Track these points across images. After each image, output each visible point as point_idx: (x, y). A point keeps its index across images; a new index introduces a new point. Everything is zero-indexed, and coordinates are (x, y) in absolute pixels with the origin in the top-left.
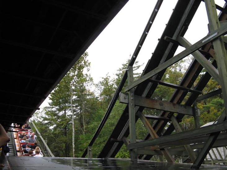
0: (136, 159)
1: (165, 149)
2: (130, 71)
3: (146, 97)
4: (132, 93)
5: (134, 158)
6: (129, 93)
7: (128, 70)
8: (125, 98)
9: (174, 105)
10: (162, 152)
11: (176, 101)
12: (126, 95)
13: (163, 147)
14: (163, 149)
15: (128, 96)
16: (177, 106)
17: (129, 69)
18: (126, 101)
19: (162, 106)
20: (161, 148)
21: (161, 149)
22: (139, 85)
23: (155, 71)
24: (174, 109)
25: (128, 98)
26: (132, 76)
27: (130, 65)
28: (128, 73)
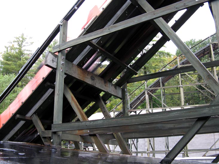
0: (60, 146)
1: (96, 134)
2: (64, 26)
3: (77, 65)
4: (64, 56)
5: (57, 145)
6: (59, 55)
7: (62, 25)
8: (53, 61)
9: (105, 82)
10: (93, 139)
11: (107, 78)
12: (54, 57)
13: (95, 132)
14: (94, 135)
15: (56, 59)
16: (108, 84)
17: (64, 23)
18: (54, 65)
19: (93, 81)
20: (92, 133)
21: (90, 135)
22: (74, 47)
23: (109, 29)
24: (105, 87)
25: (56, 61)
26: (65, 34)
27: (65, 19)
28: (61, 28)
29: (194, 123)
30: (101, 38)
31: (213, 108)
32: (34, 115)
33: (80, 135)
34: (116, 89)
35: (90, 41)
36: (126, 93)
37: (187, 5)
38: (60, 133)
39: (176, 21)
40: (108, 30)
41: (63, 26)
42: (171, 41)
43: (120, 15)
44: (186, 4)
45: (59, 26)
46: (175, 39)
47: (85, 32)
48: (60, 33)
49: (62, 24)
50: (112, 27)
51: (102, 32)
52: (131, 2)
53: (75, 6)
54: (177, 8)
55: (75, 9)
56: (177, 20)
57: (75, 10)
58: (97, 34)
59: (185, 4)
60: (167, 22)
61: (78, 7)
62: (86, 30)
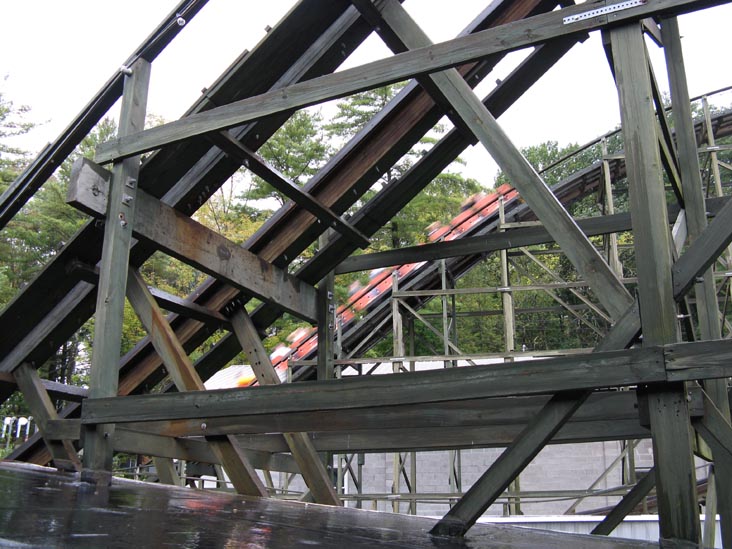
1: (229, 436)
2: (137, 79)
3: (176, 207)
4: (133, 177)
6: (118, 171)
7: (129, 75)
8: (96, 190)
9: (264, 267)
10: (216, 452)
11: (271, 254)
13: (225, 429)
14: (222, 439)
15: (107, 184)
16: (274, 274)
17: (137, 68)
18: (98, 205)
19: (225, 261)
20: (214, 432)
22: (165, 149)
23: (284, 97)
24: (261, 282)
25: (107, 194)
26: (140, 104)
27: (142, 56)
28: (128, 85)
29: (541, 407)
30: (254, 124)
31: (603, 362)
32: (25, 366)
33: (176, 438)
34: (298, 291)
35: (222, 133)
36: (331, 306)
37: (536, 36)
38: (110, 429)
39: (498, 82)
40: (282, 100)
41: (134, 77)
42: (479, 144)
43: (323, 52)
44: (534, 33)
45: (122, 78)
46: (495, 139)
47: (207, 101)
48: (124, 100)
49: (130, 70)
50: (295, 91)
51: (261, 106)
52: (359, 14)
53: (178, 15)
54: (503, 43)
55: (176, 24)
56: (502, 79)
57: (177, 29)
58: (245, 111)
59: (529, 30)
60: (473, 83)
61: (188, 17)
62: (210, 96)
